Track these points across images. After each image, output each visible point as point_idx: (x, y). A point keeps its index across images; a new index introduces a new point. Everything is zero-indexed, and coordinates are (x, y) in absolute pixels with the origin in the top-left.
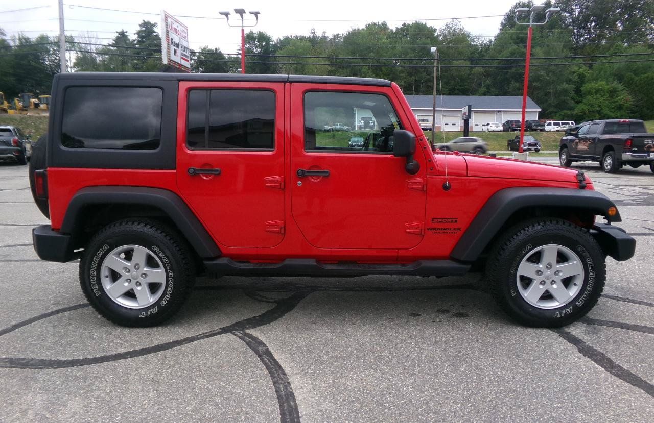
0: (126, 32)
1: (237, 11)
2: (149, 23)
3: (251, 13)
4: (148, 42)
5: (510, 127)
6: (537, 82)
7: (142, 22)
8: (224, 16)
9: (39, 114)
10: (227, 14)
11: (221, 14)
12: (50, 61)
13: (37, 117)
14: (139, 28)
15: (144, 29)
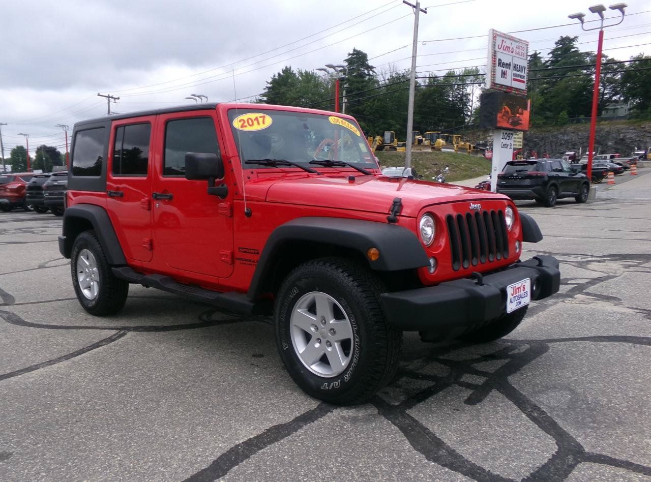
0: (539, 53)
1: (593, 10)
2: (567, 38)
3: (613, 8)
4: (564, 61)
7: (559, 38)
8: (577, 20)
9: (421, 150)
10: (580, 17)
11: (572, 17)
12: (453, 97)
13: (418, 153)
14: (554, 46)
15: (561, 46)
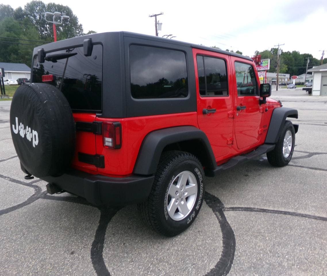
5: (22, 82)
6: (27, 55)
